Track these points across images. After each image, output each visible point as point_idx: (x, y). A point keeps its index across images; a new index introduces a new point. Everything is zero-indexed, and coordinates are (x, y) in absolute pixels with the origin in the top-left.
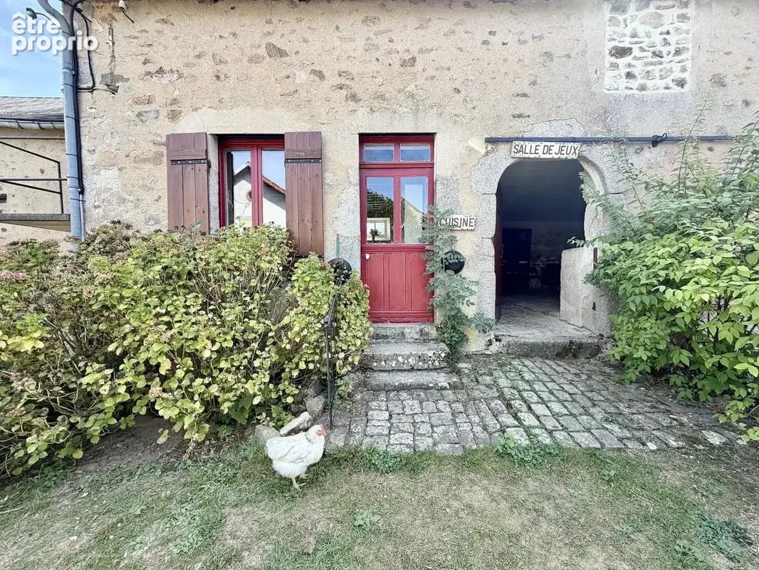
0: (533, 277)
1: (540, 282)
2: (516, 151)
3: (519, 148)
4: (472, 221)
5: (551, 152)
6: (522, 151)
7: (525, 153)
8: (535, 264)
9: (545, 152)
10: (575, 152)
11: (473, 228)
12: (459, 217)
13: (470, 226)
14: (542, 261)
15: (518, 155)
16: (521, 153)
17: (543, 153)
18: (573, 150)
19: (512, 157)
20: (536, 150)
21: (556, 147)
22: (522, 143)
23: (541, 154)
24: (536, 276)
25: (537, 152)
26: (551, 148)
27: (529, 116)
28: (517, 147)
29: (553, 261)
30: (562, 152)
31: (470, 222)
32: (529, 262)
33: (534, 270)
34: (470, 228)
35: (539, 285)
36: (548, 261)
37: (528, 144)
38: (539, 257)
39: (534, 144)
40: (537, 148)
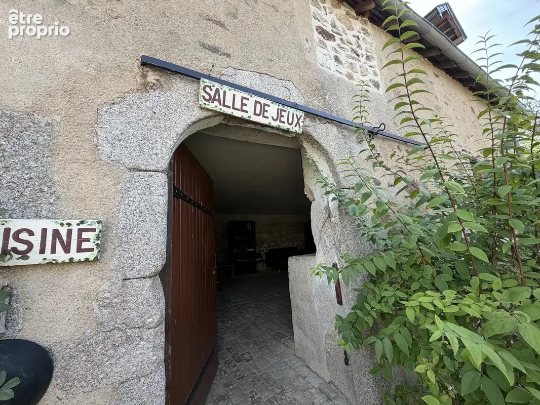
0: (259, 262)
1: (265, 265)
2: (207, 97)
3: (212, 93)
4: (85, 235)
5: (266, 114)
6: (219, 101)
7: (224, 106)
8: (260, 251)
9: (258, 112)
10: (298, 123)
11: (91, 256)
12: (36, 225)
13: (80, 250)
14: (265, 247)
15: (212, 106)
16: (216, 103)
17: (255, 114)
18: (295, 120)
19: (202, 108)
20: (243, 104)
21: (273, 109)
22: (217, 85)
23: (251, 113)
24: (262, 261)
25: (244, 108)
26: (266, 108)
27: (228, 56)
28: (208, 89)
29: (272, 246)
30: (282, 119)
31: (80, 240)
32: (255, 248)
33: (259, 256)
34: (82, 256)
35: (265, 268)
36: (269, 247)
37: (230, 93)
38: (262, 243)
39: (239, 95)
40: (245, 101)
